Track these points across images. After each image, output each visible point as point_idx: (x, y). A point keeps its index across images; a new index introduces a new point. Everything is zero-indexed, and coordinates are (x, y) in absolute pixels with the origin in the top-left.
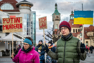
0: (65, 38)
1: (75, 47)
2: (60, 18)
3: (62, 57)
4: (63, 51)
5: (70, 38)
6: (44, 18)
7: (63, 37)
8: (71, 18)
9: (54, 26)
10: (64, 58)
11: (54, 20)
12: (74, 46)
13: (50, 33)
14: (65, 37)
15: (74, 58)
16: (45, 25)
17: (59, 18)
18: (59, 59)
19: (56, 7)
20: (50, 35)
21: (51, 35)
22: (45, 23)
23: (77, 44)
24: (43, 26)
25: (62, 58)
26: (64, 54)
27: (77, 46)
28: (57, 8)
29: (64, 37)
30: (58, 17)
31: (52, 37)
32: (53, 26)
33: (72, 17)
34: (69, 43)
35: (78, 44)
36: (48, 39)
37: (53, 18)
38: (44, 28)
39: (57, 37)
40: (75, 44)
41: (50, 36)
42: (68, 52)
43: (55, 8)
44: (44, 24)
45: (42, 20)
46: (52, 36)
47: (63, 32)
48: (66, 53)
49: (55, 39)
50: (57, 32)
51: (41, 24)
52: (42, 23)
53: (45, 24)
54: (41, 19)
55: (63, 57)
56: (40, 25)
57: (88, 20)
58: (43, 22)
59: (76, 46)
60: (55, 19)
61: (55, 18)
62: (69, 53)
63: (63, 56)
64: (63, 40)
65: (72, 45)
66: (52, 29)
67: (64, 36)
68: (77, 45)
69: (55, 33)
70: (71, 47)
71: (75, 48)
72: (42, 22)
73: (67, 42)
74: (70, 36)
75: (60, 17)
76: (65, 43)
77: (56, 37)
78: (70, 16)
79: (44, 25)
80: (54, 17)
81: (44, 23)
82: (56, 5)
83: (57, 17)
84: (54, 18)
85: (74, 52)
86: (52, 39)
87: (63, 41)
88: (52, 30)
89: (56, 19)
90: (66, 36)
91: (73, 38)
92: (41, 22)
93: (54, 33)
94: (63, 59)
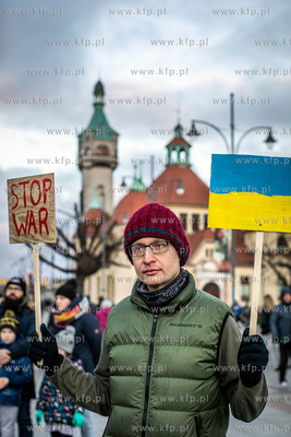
0: (151, 300)
1: (209, 351)
2: (116, 156)
3: (133, 403)
4: (142, 367)
5: (182, 297)
6: (38, 182)
7: (142, 290)
8: (169, 155)
9: (85, 195)
10: (146, 410)
11: (86, 164)
12: (202, 345)
13: (65, 232)
14: (153, 293)
15: (198, 411)
16: (43, 222)
17: (112, 153)
18: (119, 410)
19: (99, 100)
20: (61, 238)
21: (66, 240)
22: (43, 209)
23: (217, 334)
24: (33, 224)
25: (135, 410)
26: (143, 385)
27: (219, 344)
28: (102, 104)
29: (151, 290)
30: (104, 150)
31: (72, 252)
32: (82, 194)
33: (174, 155)
34: (176, 329)
35: (221, 333)
36: (49, 259)
37: (80, 156)
38: (38, 236)
39: (97, 253)
40: (208, 336)
41: (63, 244)
42: (166, 375)
43: (96, 105)
44: (36, 215)
45: (28, 194)
46: (73, 246)
47: (147, 264)
48: (160, 381)
49: (85, 259)
50: (98, 228)
51: (21, 214)
52: (26, 210)
53: (43, 217)
54: (24, 183)
55: (139, 401)
56: (13, 218)
57: (283, 210)
58: (32, 201)
59: (212, 347)
60: (92, 160)
61: (90, 152)
62: (174, 382)
63: (142, 396)
64: (139, 308)
65: (193, 340)
66: (76, 209)
67: (146, 287)
68: (220, 338)
69: (91, 230)
70: (188, 348)
71: (206, 357)
72: (29, 203)
73: (165, 320)
74: (182, 289)
75: (116, 151)
76: (155, 324)
77: (95, 249)
78: (168, 147)
79: (36, 218)
80: (87, 149)
81: (36, 210)
82: (99, 89)
83: (100, 147)
84: (86, 154)
85: (202, 376)
86: (73, 258)
87: (143, 315)
88: (73, 213)
89: (95, 158)
90: (161, 287)
91: (196, 298)
92: (21, 203)
93: (81, 233)
94: (141, 415)
